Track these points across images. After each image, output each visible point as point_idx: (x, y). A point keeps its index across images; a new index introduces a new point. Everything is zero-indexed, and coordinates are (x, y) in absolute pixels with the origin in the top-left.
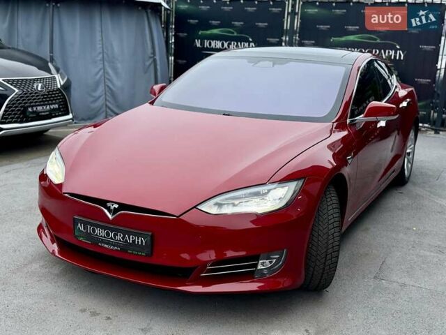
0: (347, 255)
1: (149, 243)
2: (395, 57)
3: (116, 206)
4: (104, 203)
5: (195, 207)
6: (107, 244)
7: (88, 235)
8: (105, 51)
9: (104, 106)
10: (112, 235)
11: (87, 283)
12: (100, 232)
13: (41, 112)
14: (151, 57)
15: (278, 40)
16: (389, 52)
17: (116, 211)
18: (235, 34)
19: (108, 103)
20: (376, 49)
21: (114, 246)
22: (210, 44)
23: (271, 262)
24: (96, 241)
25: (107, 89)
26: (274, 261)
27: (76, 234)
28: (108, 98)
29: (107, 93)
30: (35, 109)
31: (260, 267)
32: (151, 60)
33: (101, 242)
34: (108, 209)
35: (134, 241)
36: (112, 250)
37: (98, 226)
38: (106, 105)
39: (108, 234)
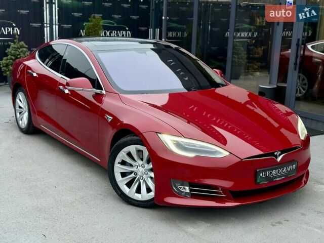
3: (280, 153)
6: (278, 177)
10: (280, 171)
24: (271, 180)
33: (275, 179)
34: (276, 156)
35: (291, 169)
39: (279, 171)
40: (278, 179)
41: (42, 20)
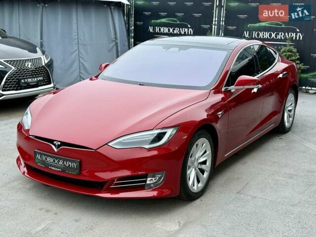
0: (224, 179)
1: (78, 166)
2: (296, 38)
3: (59, 143)
4: (52, 141)
5: (106, 144)
6: (54, 167)
7: (43, 162)
8: (79, 37)
9: (79, 77)
10: (56, 161)
11: (46, 193)
12: (50, 160)
13: (31, 83)
14: (114, 41)
15: (209, 26)
16: (291, 35)
17: (59, 146)
18: (178, 22)
19: (81, 75)
20: (282, 32)
21: (58, 168)
22: (160, 30)
23: (155, 179)
24: (47, 165)
25: (81, 64)
26: (158, 178)
27: (36, 161)
28: (81, 71)
29: (81, 68)
30: (26, 80)
31: (148, 182)
32: (114, 43)
33: (50, 166)
34: (55, 145)
35: (69, 165)
36: (57, 171)
37: (48, 156)
38: (80, 76)
39: (54, 161)
40: (53, 168)
41: (211, 23)
